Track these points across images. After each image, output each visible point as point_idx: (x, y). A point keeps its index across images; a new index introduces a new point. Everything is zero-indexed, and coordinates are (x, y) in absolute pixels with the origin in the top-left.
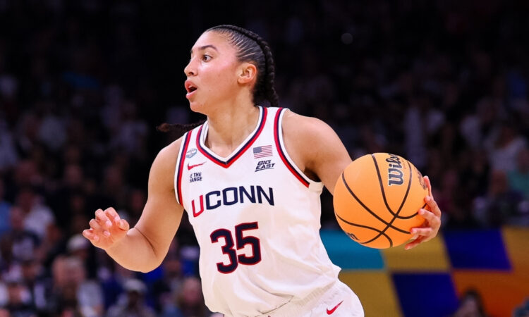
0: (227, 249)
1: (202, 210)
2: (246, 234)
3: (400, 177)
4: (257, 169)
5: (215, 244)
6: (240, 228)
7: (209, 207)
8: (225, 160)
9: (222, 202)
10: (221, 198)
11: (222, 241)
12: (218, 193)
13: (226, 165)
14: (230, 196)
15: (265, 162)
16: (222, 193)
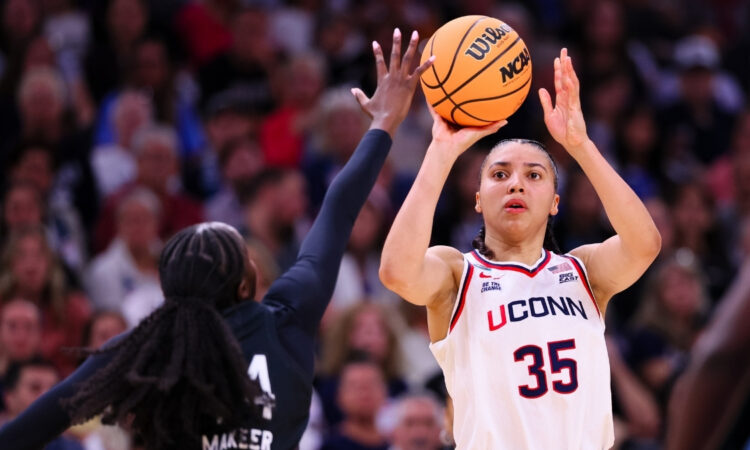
0: (536, 369)
1: (504, 322)
2: (563, 354)
3: (483, 52)
4: (561, 281)
5: (520, 363)
6: (555, 347)
7: (513, 319)
8: (531, 268)
9: (529, 313)
10: (527, 308)
11: (529, 360)
12: (523, 303)
13: (532, 273)
14: (539, 307)
15: (567, 275)
16: (527, 303)
